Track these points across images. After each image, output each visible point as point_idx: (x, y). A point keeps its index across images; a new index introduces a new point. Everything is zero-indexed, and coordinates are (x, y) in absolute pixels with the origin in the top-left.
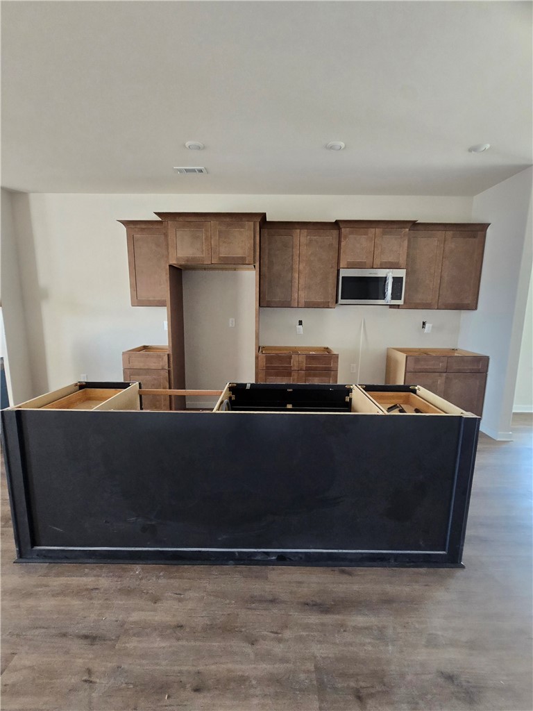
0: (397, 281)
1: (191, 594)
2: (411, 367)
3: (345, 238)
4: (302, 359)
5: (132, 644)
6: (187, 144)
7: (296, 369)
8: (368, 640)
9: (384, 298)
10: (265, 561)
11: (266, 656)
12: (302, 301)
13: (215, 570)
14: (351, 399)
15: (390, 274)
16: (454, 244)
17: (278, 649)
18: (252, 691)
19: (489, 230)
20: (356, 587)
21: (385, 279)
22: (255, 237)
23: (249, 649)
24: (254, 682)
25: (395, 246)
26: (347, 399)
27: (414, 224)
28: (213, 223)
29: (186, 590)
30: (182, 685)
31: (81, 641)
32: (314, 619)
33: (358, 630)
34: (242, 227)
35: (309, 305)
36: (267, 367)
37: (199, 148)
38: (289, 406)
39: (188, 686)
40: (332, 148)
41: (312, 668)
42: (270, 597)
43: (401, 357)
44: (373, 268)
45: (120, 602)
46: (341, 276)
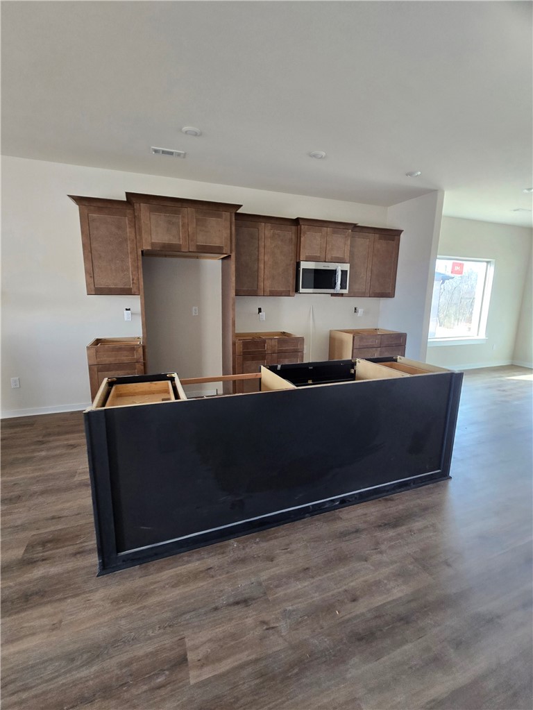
0: (344, 273)
1: (293, 547)
2: (357, 346)
3: (305, 233)
4: (274, 343)
5: (281, 593)
6: (185, 129)
7: (269, 352)
8: (431, 534)
9: (333, 287)
10: (332, 507)
11: (380, 564)
12: (268, 289)
13: (299, 524)
14: (355, 371)
15: (340, 267)
16: (381, 245)
17: (385, 558)
18: (388, 587)
19: (402, 235)
20: (401, 507)
21: (334, 272)
22: (231, 227)
23: (365, 565)
24: (385, 581)
25: (341, 244)
26: (352, 371)
27: (355, 227)
28: (189, 211)
29: (288, 545)
30: (342, 602)
31: (236, 607)
32: (391, 533)
33: (420, 531)
34: (220, 216)
35: (274, 294)
36: (243, 352)
37: (196, 134)
38: (310, 382)
39: (346, 600)
40: (314, 156)
41: (413, 560)
42: (354, 530)
43: (348, 338)
44: (325, 262)
45: (240, 570)
46: (302, 267)
